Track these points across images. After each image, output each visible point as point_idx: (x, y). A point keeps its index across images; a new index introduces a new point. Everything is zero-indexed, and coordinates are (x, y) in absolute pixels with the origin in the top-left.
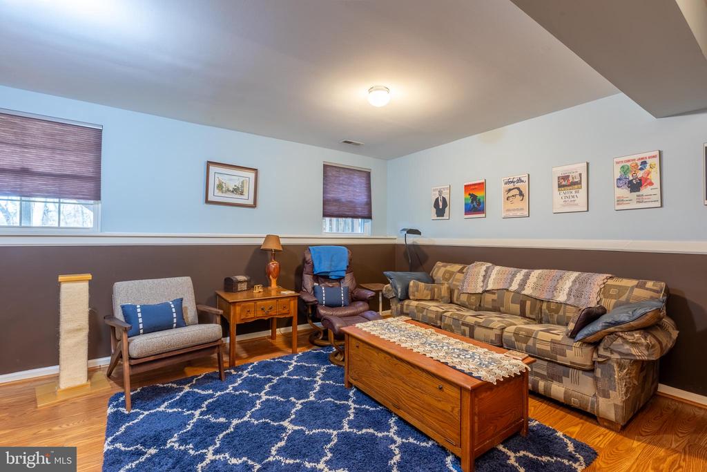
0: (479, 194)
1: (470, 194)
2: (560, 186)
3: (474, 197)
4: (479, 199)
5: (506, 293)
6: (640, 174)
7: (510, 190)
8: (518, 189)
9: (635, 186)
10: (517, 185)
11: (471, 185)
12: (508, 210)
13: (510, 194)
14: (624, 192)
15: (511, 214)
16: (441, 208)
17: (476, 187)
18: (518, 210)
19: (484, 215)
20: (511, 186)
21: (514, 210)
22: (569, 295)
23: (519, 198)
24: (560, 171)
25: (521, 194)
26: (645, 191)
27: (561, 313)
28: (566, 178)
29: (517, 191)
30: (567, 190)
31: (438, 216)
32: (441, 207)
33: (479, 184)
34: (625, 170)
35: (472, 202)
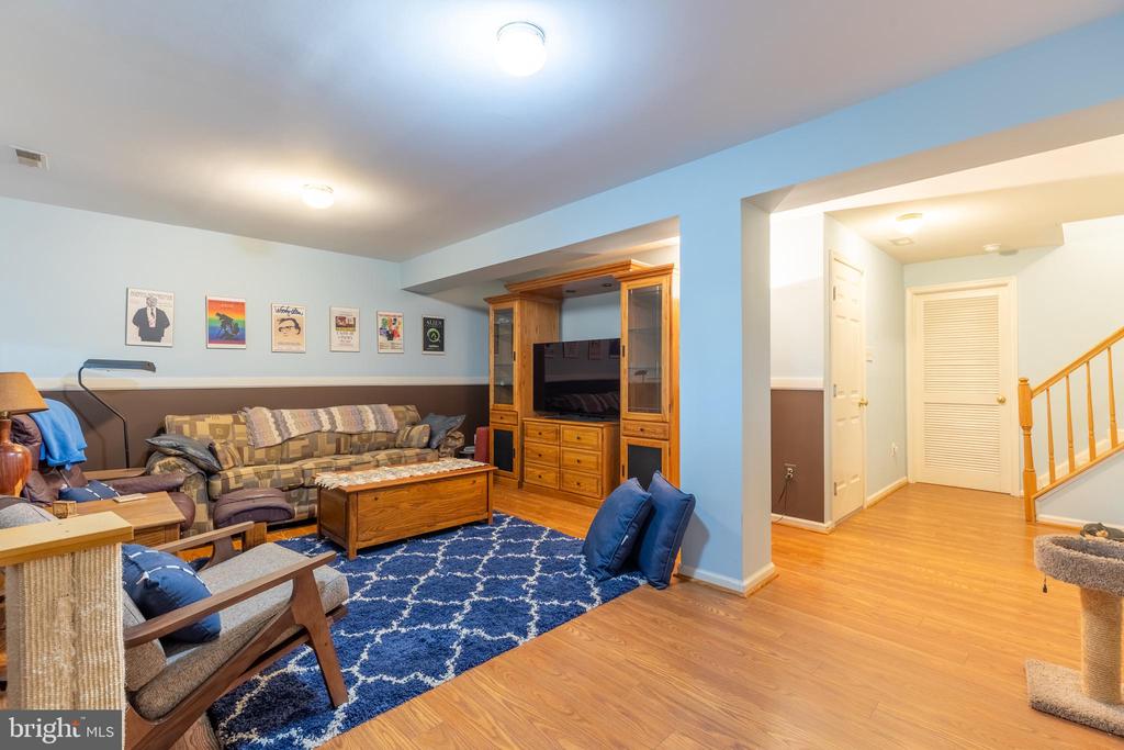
0: (236, 318)
1: (218, 314)
2: (338, 326)
3: (226, 321)
4: (237, 324)
5: (319, 435)
6: (393, 327)
7: (283, 320)
8: (294, 320)
9: (391, 336)
10: (292, 316)
11: (221, 302)
12: (281, 344)
13: (282, 325)
14: (383, 339)
15: (284, 348)
16: (151, 327)
17: (231, 306)
18: (293, 344)
19: (243, 346)
20: (285, 315)
21: (288, 344)
22: (377, 423)
23: (293, 330)
24: (338, 311)
25: (297, 326)
26: (396, 340)
27: (373, 440)
28: (343, 319)
29: (290, 322)
30: (344, 331)
31: (143, 340)
32: (153, 325)
33: (237, 303)
34: (385, 322)
35: (223, 326)
